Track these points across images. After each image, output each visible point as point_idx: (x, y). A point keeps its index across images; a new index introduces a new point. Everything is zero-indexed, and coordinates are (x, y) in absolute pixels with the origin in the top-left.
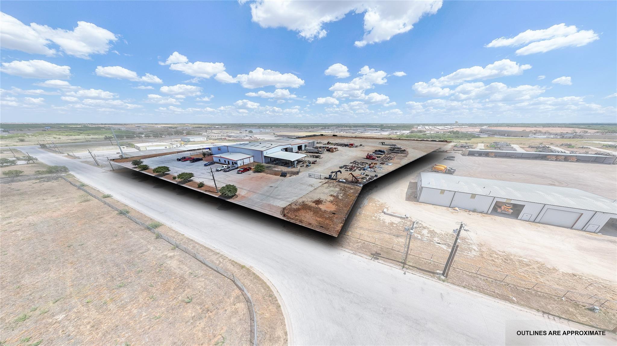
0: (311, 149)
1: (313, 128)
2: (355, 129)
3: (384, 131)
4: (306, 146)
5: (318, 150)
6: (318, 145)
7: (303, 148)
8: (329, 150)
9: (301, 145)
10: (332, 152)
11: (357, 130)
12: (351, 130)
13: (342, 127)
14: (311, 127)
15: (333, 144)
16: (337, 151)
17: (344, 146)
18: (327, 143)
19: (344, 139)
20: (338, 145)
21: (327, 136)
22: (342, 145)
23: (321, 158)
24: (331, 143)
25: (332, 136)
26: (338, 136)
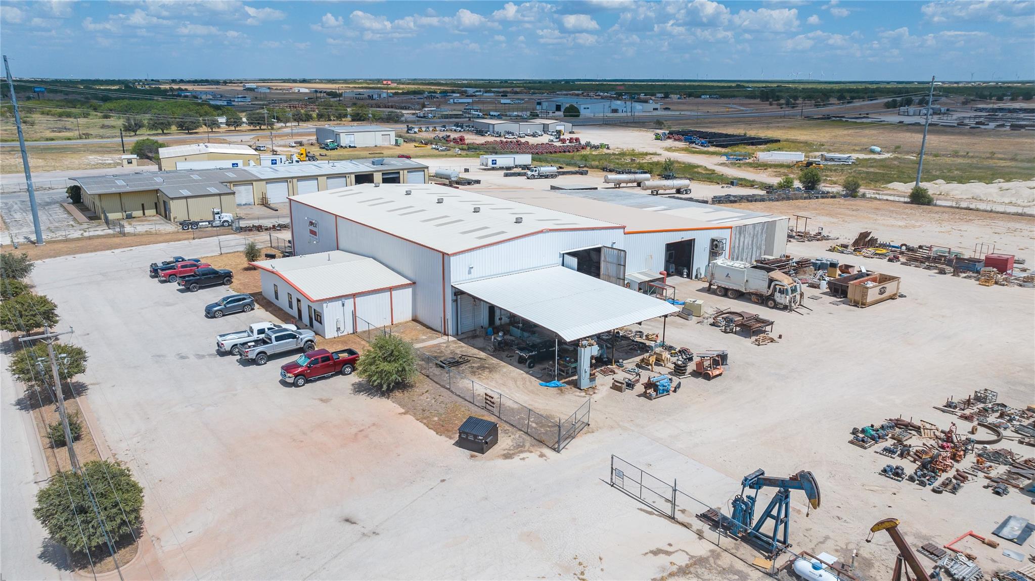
1: (849, 103)
4: (715, 248)
5: (771, 281)
6: (798, 251)
7: (700, 260)
8: (838, 290)
9: (687, 236)
10: (856, 304)
14: (841, 99)
15: (884, 251)
16: (892, 298)
17: (949, 269)
18: (856, 243)
19: (964, 227)
20: (916, 260)
21: (880, 200)
22: (937, 259)
23: (772, 340)
24: (881, 240)
25: (902, 199)
26: (936, 205)
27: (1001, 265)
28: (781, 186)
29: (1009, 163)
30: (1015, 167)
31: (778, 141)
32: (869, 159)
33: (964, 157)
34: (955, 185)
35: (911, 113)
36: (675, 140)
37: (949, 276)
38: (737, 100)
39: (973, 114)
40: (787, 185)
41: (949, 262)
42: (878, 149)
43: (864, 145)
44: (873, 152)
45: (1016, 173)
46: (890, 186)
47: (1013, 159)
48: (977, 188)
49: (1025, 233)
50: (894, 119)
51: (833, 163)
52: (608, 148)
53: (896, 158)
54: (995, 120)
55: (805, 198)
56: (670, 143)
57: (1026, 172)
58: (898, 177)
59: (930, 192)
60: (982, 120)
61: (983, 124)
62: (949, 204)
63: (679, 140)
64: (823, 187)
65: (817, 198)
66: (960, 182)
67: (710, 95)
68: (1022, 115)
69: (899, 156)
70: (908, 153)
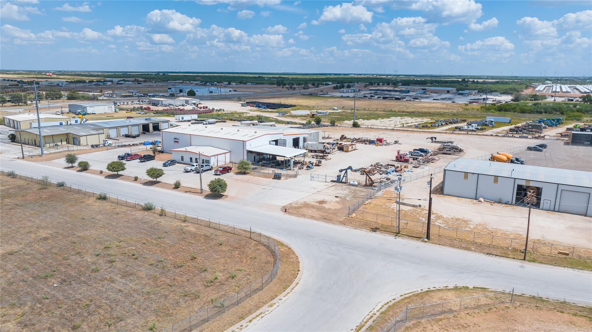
0: (313, 144)
1: (318, 87)
2: (404, 89)
3: (462, 94)
4: (305, 140)
5: (324, 146)
6: (325, 141)
7: (301, 144)
8: (341, 149)
9: (298, 136)
10: (346, 152)
11: (408, 92)
12: (396, 91)
13: (378, 84)
14: (313, 84)
15: (349, 140)
16: (355, 150)
17: (368, 143)
18: (341, 138)
19: (370, 133)
20: (359, 142)
21: (343, 127)
22: (365, 141)
23: (329, 159)
24: (347, 137)
25: (350, 126)
26: (361, 127)
27: (380, 140)
28: (307, 123)
29: (383, 113)
30: (385, 114)
31: (295, 106)
32: (334, 112)
33: (368, 110)
34: (366, 121)
35: (345, 92)
36: (251, 106)
37: (368, 145)
38: (265, 86)
39: (369, 92)
40: (309, 122)
41: (368, 141)
42: (336, 108)
43: (330, 106)
44: (334, 109)
45: (385, 116)
46: (344, 122)
47: (384, 111)
48: (373, 122)
49: (387, 134)
50: (339, 95)
51: (321, 114)
52: (224, 111)
53: (344, 112)
54: (377, 94)
55: (318, 127)
56: (249, 108)
57: (388, 115)
58: (346, 119)
59: (359, 123)
60: (372, 95)
61: (373, 97)
62: (365, 127)
63: (253, 106)
64: (322, 123)
65: (322, 127)
66: (367, 120)
67: (251, 83)
68: (386, 92)
69: (345, 111)
70: (347, 109)
